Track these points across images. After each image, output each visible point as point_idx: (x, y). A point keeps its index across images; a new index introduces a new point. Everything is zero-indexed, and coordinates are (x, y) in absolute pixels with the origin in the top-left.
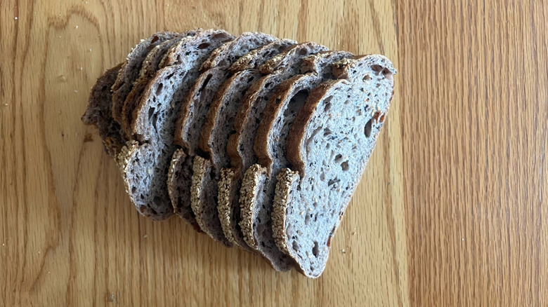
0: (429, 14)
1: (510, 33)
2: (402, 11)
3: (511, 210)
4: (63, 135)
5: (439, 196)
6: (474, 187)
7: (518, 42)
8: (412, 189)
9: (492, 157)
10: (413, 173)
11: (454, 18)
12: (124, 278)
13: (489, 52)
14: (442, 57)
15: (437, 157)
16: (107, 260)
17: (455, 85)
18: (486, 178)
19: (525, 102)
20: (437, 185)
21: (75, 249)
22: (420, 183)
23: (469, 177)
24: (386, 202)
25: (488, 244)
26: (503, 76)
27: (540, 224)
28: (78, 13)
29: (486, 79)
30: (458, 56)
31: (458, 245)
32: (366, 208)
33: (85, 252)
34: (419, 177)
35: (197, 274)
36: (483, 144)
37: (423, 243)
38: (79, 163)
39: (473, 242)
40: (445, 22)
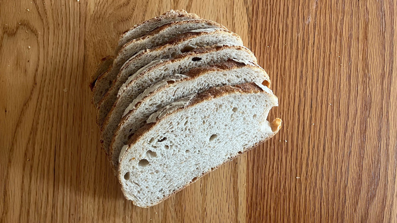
0: (274, 44)
1: (332, 61)
2: (255, 40)
3: (323, 189)
4: (6, 111)
5: (272, 175)
6: (298, 171)
7: (337, 68)
8: (253, 169)
9: (313, 150)
10: (254, 157)
11: (291, 48)
12: (40, 218)
13: (315, 74)
14: (281, 75)
15: (273, 147)
16: (29, 203)
17: (289, 96)
18: (307, 165)
19: (339, 112)
20: (271, 167)
21: (7, 194)
22: (259, 165)
23: (295, 163)
24: (234, 177)
25: (306, 213)
26: (324, 92)
27: (345, 202)
28: (25, 25)
29: (312, 93)
30: (293, 75)
31: (284, 212)
32: (219, 180)
33: (14, 196)
34: (258, 160)
35: (93, 218)
36: (307, 140)
37: (258, 209)
38: (15, 132)
39: (294, 211)
40: (285, 51)
